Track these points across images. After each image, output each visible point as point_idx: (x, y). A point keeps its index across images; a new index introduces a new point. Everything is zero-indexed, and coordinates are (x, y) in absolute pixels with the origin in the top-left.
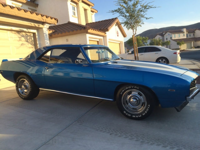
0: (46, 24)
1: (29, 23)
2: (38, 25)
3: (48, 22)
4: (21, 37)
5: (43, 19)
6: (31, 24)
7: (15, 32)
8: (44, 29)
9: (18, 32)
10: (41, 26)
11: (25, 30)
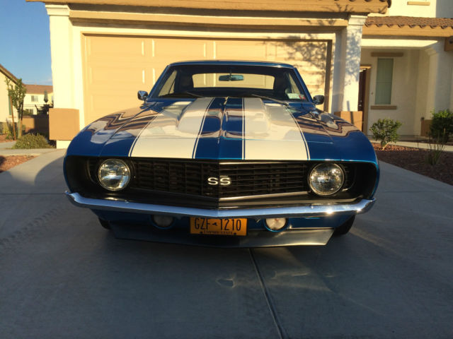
0: (352, 16)
1: (303, 21)
2: (330, 22)
3: (355, 10)
4: (294, 51)
5: (338, 5)
6: (309, 21)
7: (281, 43)
8: (348, 28)
9: (289, 42)
10: (339, 22)
11: (302, 35)
